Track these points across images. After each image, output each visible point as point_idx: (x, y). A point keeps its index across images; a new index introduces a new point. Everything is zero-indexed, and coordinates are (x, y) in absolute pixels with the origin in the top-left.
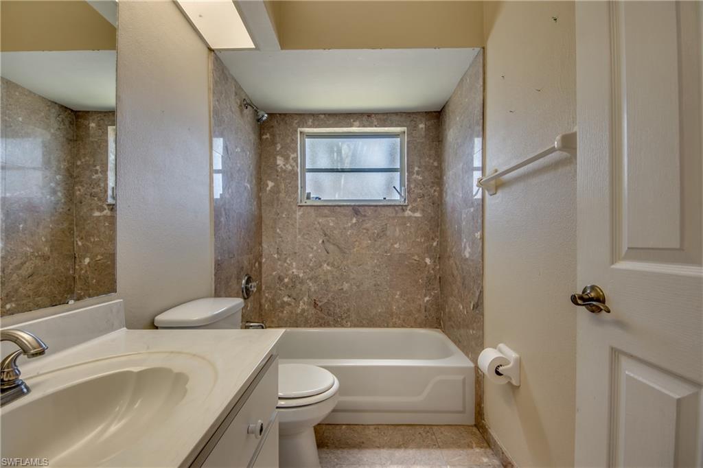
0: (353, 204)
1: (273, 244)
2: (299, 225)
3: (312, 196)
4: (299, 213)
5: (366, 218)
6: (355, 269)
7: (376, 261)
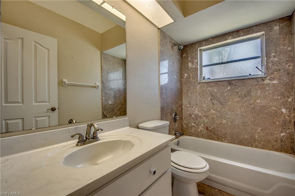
0: (228, 79)
1: (187, 100)
2: (199, 92)
3: (206, 78)
4: (199, 86)
5: (237, 86)
6: (230, 113)
7: (243, 109)
